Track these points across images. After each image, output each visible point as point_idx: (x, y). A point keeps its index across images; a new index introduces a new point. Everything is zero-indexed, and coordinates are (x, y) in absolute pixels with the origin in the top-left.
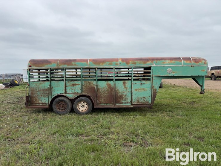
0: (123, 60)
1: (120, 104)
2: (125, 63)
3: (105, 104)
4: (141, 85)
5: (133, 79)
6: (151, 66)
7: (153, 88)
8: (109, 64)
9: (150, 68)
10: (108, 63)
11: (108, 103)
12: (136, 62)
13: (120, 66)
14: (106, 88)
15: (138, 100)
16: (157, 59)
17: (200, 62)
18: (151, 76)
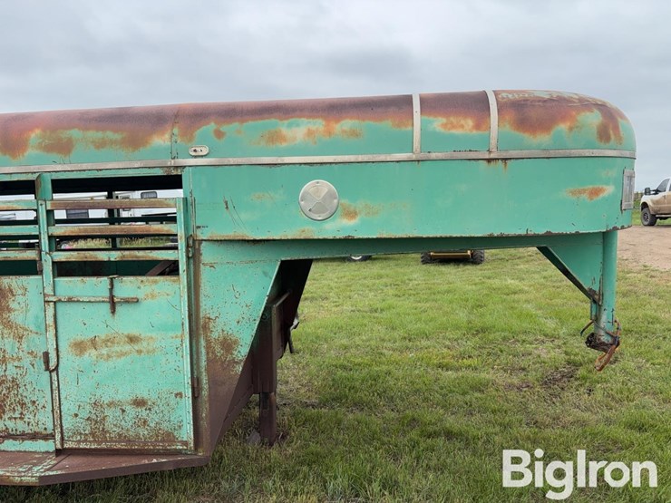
4: (113, 311)
5: (48, 268)
6: (180, 162)
7: (206, 327)
15: (97, 422)
17: (563, 119)
18: (181, 244)
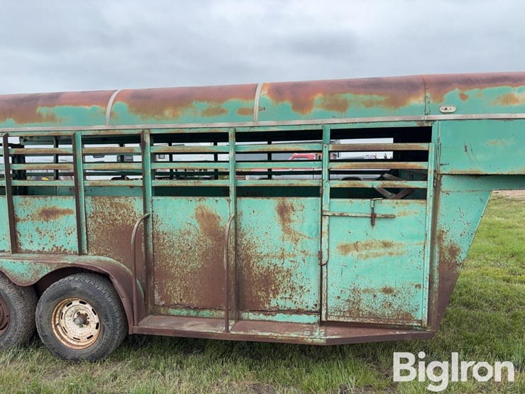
0: (278, 91)
1: (262, 316)
2: (288, 104)
3: (192, 313)
4: (373, 224)
5: (326, 192)
6: (432, 117)
7: (440, 238)
8: (208, 112)
9: (423, 133)
10: (205, 105)
11: (203, 309)
12: (349, 96)
13: (262, 123)
14: (193, 232)
15: (354, 303)
16: (468, 82)
18: (431, 176)
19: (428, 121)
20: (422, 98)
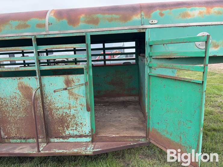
0: (60, 14)
1: (61, 140)
2: (65, 21)
3: (23, 141)
6: (145, 26)
8: (19, 27)
10: (17, 23)
11: (29, 138)
12: (99, 16)
13: (51, 32)
14: (18, 97)
16: (164, 6)
19: (143, 29)
20: (139, 16)
